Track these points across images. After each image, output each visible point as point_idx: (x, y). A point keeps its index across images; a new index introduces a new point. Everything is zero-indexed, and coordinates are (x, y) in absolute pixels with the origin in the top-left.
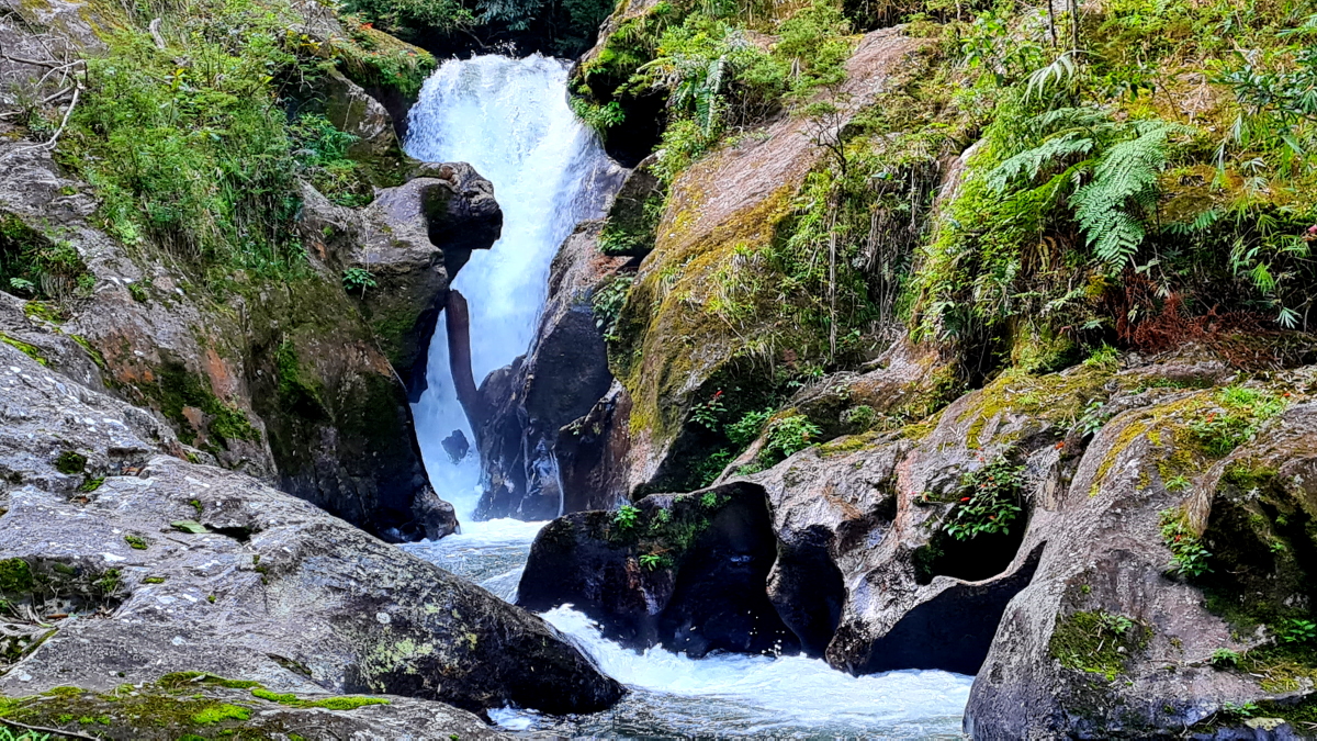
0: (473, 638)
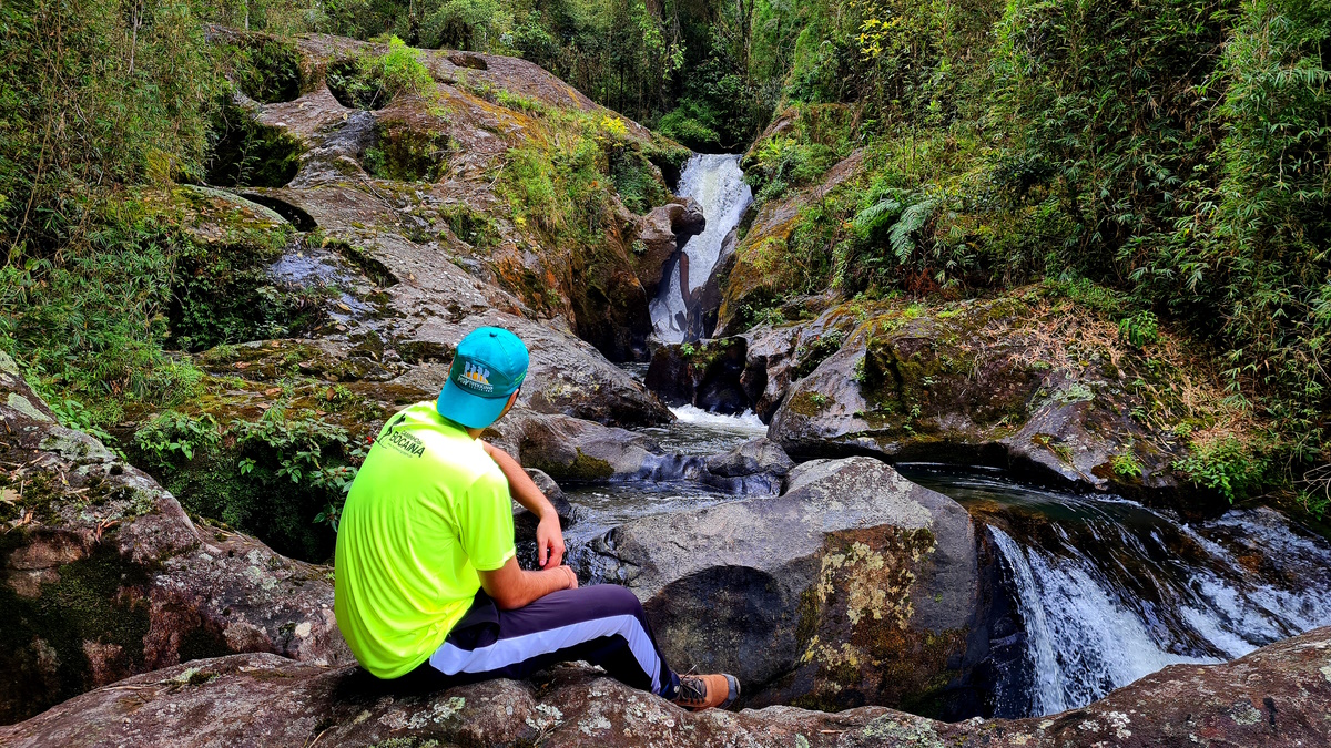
0: (598, 387)
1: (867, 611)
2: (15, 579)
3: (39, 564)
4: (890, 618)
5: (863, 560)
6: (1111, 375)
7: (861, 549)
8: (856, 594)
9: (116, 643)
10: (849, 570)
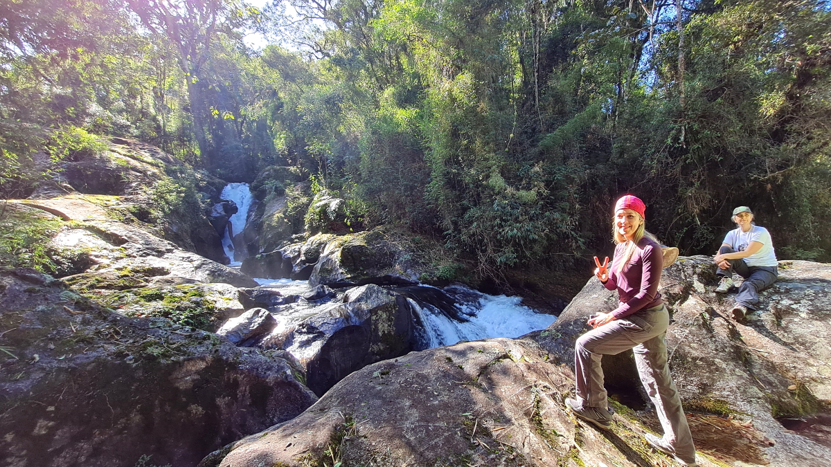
1: (384, 331)
2: (178, 383)
3: (188, 373)
4: (389, 332)
5: (381, 316)
6: (413, 251)
7: (380, 312)
8: (380, 326)
9: (228, 396)
10: (378, 320)
